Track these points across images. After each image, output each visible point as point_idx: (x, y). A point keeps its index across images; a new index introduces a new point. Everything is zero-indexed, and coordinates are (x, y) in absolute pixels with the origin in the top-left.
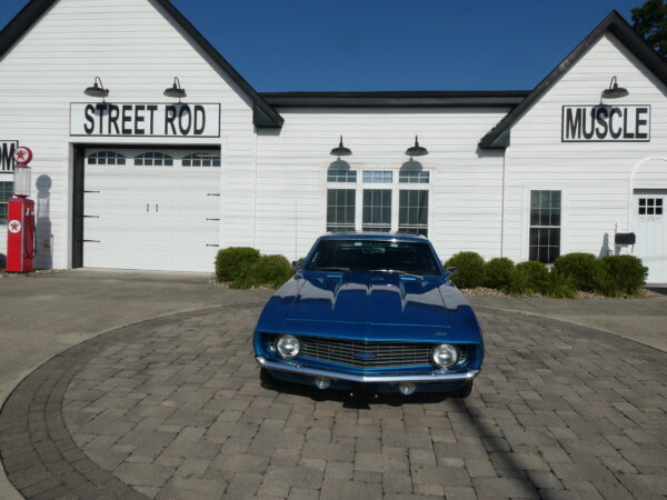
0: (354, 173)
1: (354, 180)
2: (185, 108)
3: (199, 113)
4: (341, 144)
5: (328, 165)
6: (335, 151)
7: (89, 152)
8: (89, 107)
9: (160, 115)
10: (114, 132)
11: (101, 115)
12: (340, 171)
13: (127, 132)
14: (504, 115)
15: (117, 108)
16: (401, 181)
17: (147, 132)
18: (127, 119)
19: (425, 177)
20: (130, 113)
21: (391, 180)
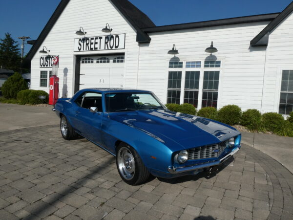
0: (182, 63)
1: (181, 67)
2: (112, 37)
3: (117, 38)
5: (170, 60)
7: (82, 58)
8: (80, 40)
9: (103, 40)
10: (87, 49)
11: (84, 43)
12: (175, 63)
13: (92, 49)
15: (88, 39)
16: (205, 66)
17: (98, 49)
18: (92, 44)
19: (218, 64)
20: (93, 41)
21: (199, 66)
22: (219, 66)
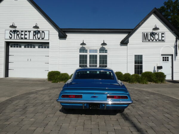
0: (87, 50)
1: (87, 52)
2: (39, 32)
3: (43, 33)
4: (83, 42)
5: (80, 48)
6: (82, 44)
7: (11, 44)
8: (11, 31)
9: (32, 33)
10: (18, 38)
11: (14, 34)
12: (83, 50)
13: (22, 38)
14: (127, 35)
15: (19, 32)
16: (100, 52)
17: (28, 38)
18: (22, 35)
19: (106, 51)
20: (23, 33)
21: (97, 52)
22: (107, 52)
